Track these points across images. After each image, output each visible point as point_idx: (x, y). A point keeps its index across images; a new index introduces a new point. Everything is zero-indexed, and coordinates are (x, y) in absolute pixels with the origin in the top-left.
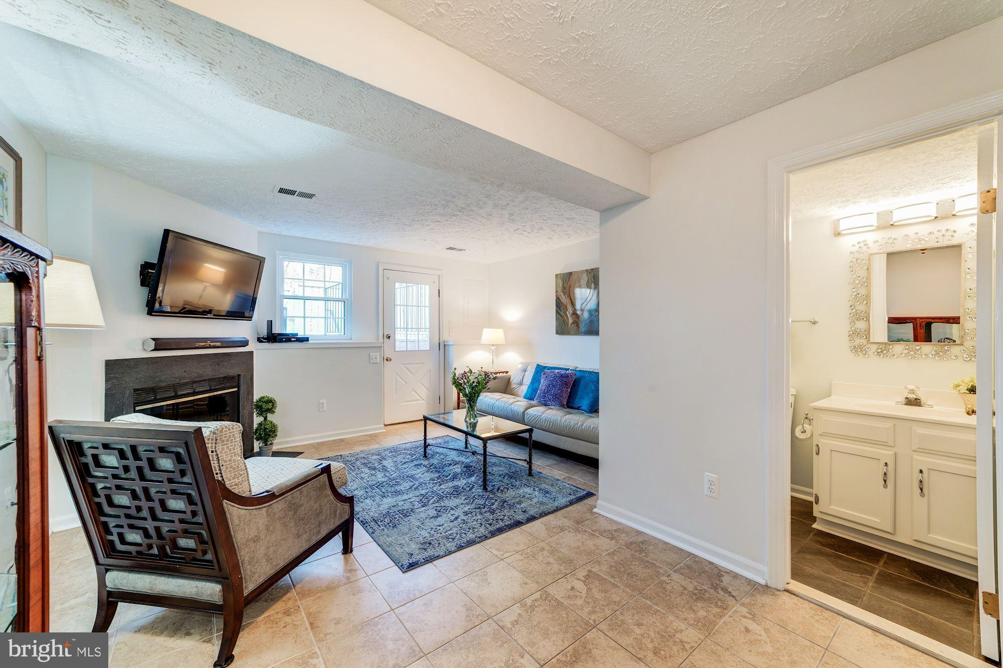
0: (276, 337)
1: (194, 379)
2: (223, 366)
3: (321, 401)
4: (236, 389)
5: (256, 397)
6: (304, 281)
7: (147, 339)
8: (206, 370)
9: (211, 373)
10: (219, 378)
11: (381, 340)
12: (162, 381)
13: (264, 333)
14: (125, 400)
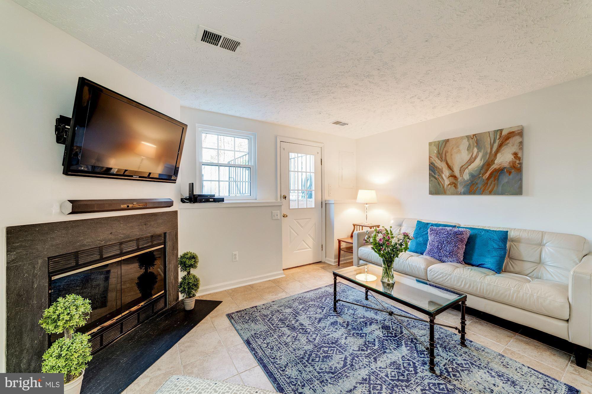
0: (197, 198)
1: (121, 240)
2: (150, 225)
3: (233, 252)
4: (163, 246)
5: (180, 253)
6: (218, 150)
7: (65, 202)
8: (133, 230)
9: (138, 233)
10: (146, 237)
11: (279, 200)
12: (84, 245)
13: (186, 195)
14: (36, 272)
